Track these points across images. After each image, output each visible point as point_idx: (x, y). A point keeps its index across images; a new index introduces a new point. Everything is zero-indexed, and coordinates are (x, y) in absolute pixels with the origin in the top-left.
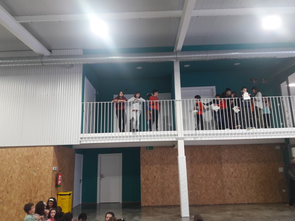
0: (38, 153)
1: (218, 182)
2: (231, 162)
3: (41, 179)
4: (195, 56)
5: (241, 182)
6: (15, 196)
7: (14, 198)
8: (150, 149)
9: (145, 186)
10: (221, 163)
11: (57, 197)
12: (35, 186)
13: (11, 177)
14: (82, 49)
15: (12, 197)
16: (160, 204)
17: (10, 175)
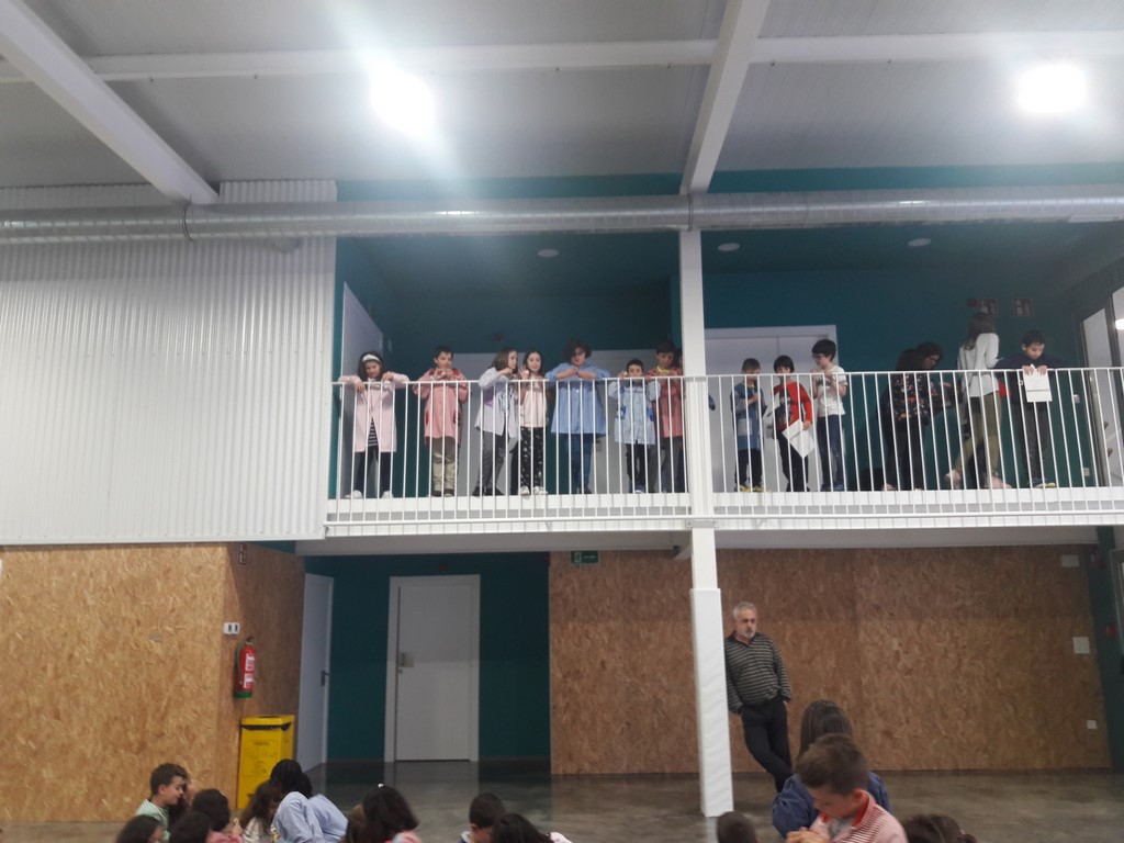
0: (169, 570)
1: (842, 686)
2: (892, 615)
3: (181, 665)
4: (760, 209)
5: (930, 691)
6: (84, 728)
7: (80, 735)
8: (584, 561)
9: (567, 700)
10: (855, 619)
11: (237, 735)
12: (157, 693)
13: (71, 656)
14: (333, 182)
15: (74, 733)
16: (622, 769)
17: (67, 649)
